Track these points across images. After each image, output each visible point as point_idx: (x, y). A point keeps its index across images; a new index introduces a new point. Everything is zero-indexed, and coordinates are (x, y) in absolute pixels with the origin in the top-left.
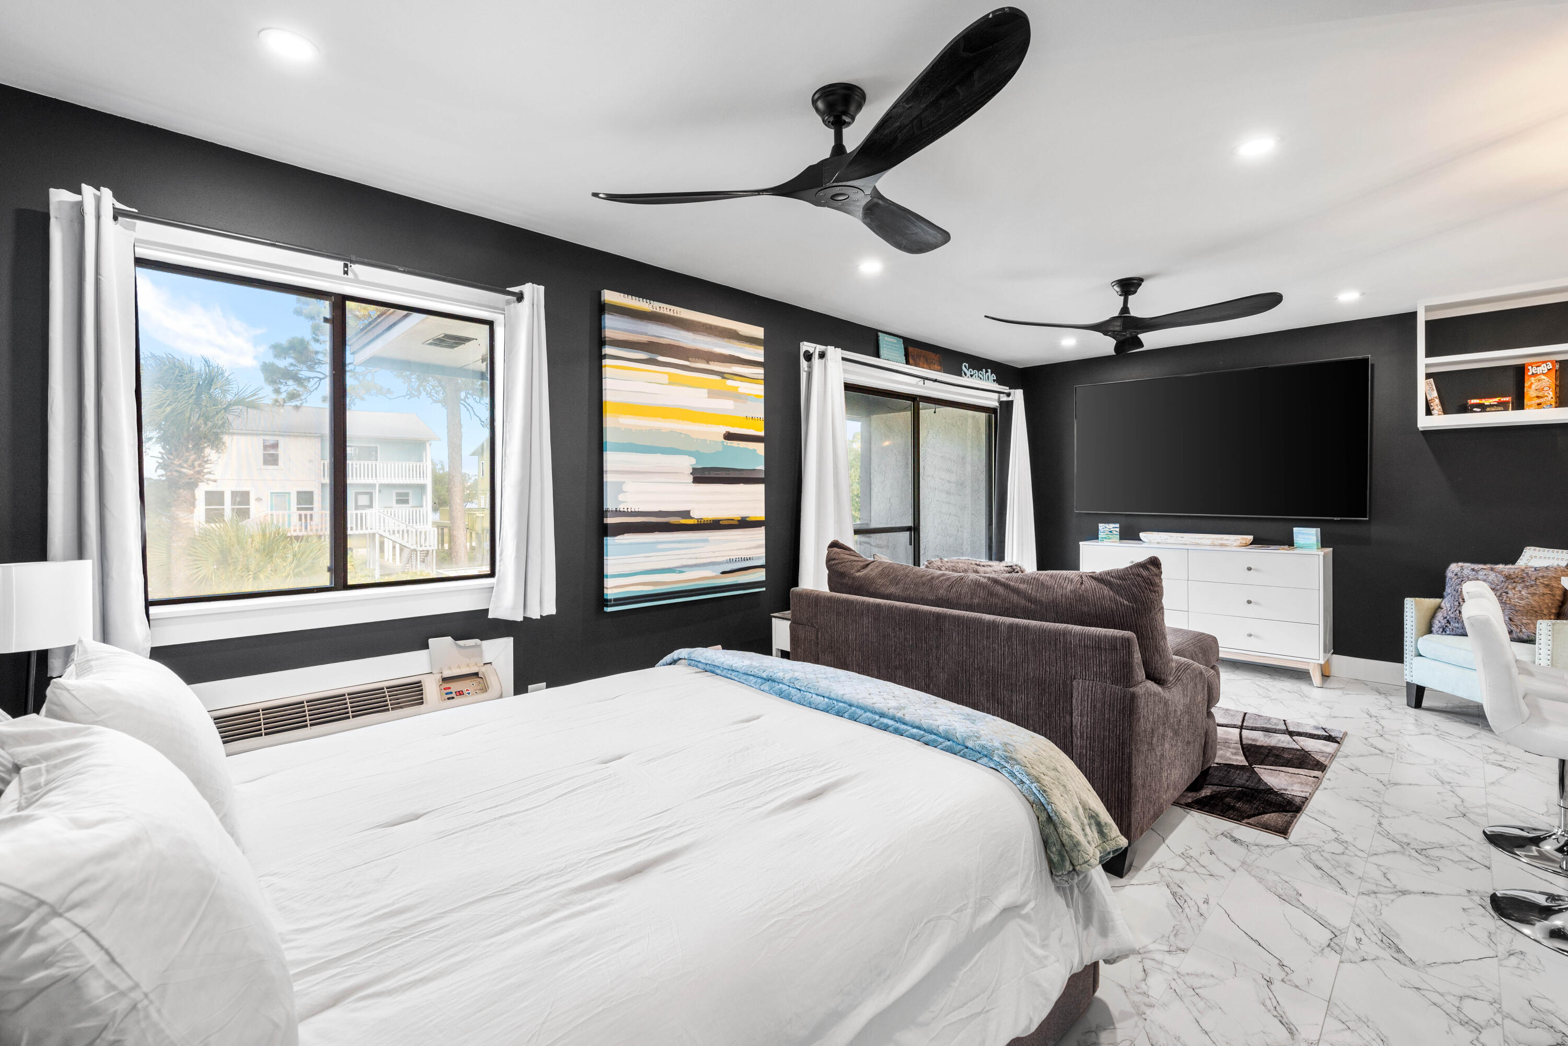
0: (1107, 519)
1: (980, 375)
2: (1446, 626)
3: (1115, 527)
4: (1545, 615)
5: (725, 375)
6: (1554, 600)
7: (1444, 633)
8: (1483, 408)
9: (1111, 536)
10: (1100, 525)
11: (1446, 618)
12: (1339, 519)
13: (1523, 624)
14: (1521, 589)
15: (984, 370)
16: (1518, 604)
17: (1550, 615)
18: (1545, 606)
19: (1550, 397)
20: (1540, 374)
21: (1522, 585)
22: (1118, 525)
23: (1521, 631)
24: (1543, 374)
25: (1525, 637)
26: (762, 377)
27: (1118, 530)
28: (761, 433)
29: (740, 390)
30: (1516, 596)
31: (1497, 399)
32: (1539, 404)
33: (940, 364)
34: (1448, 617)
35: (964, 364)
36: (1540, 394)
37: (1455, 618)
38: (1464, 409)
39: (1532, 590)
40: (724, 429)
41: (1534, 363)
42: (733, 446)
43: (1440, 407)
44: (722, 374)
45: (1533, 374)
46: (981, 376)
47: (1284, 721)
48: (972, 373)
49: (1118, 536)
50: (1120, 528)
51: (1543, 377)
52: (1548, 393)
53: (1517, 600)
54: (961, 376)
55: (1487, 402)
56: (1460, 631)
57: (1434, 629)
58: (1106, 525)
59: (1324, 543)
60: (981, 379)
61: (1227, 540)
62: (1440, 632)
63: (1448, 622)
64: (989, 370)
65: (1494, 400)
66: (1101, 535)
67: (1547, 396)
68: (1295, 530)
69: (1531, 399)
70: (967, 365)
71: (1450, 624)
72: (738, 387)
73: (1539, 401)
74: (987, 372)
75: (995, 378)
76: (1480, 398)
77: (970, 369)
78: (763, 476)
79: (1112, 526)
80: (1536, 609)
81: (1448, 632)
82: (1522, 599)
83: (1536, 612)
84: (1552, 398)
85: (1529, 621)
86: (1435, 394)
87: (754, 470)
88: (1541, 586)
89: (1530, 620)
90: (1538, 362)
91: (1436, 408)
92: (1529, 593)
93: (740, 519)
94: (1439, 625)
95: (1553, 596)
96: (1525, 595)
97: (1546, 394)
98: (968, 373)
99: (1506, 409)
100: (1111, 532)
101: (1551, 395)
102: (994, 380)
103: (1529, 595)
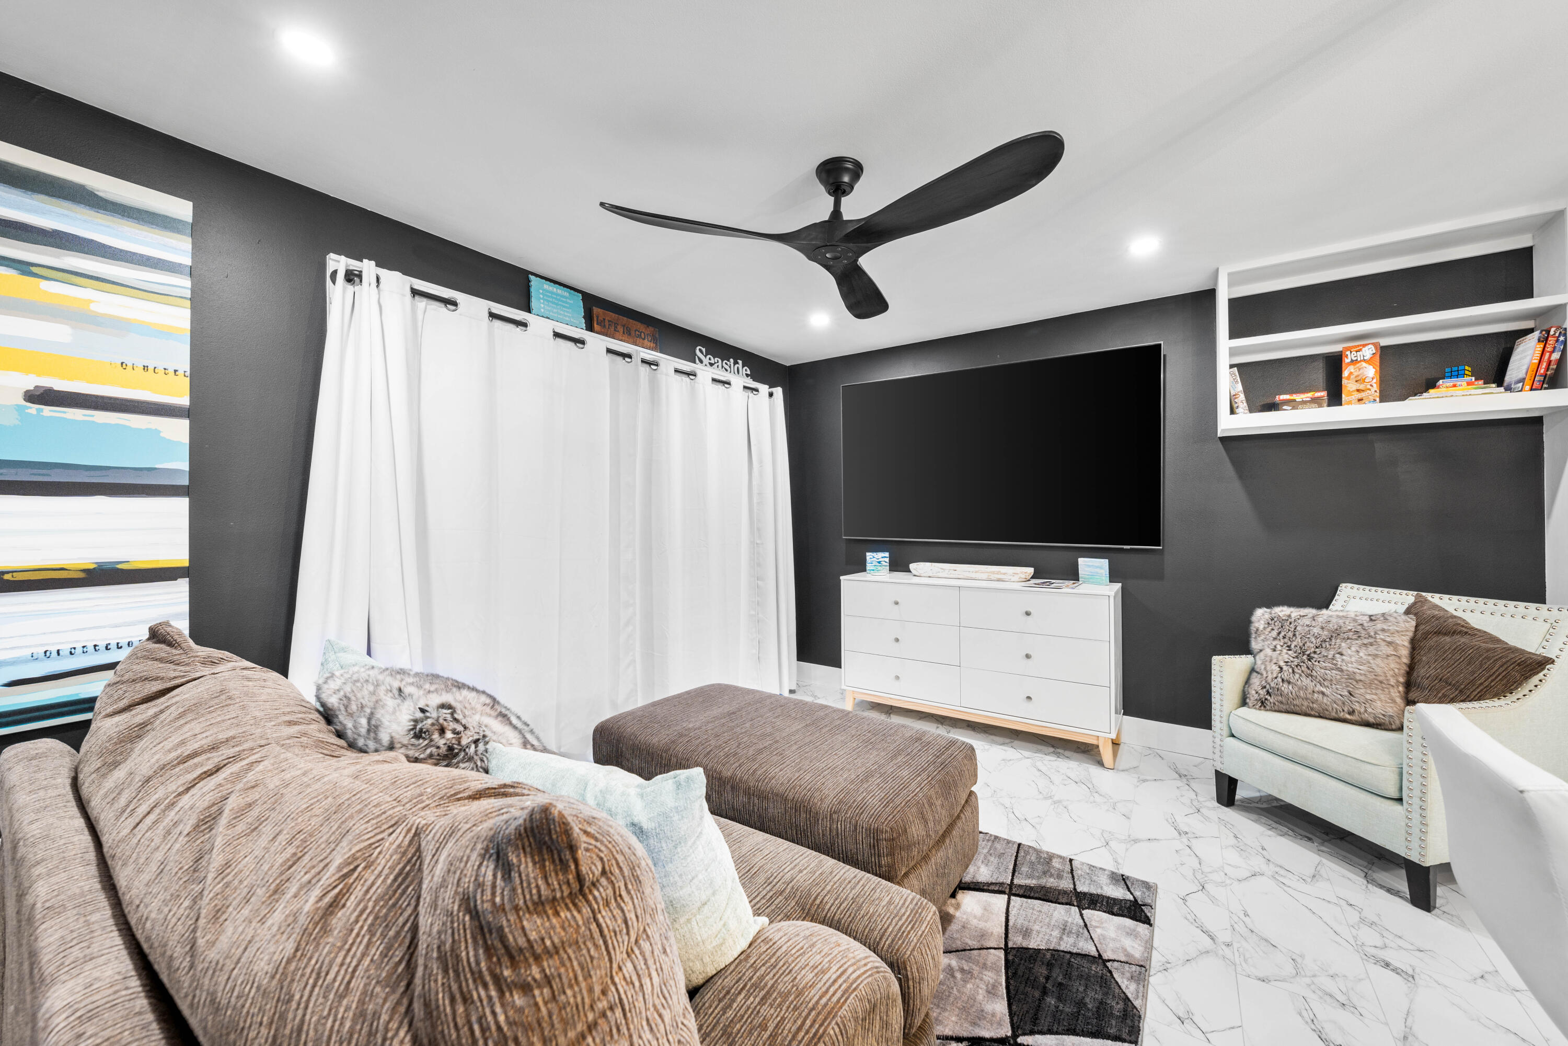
0: (877, 546)
1: (725, 365)
2: (1266, 699)
3: (883, 557)
4: (1393, 686)
5: (34, 269)
6: (1399, 664)
7: (1262, 708)
8: (1294, 405)
9: (879, 568)
10: (868, 554)
11: (1265, 687)
12: (1129, 547)
13: (1367, 700)
14: (1358, 648)
15: (732, 360)
16: (1358, 671)
17: (1398, 686)
18: (1391, 673)
19: (1373, 390)
20: (1361, 361)
21: (1359, 642)
22: (887, 554)
23: (1366, 711)
24: (1364, 360)
25: (1372, 720)
26: (188, 294)
27: (887, 560)
28: (184, 400)
29: (93, 307)
30: (1353, 659)
31: (1310, 395)
32: (1360, 400)
33: (654, 340)
34: (1268, 687)
35: (698, 348)
36: (1361, 387)
37: (1278, 689)
38: (1272, 407)
39: (1372, 650)
40: (31, 382)
41: (1353, 347)
42: (65, 419)
43: (1245, 404)
44: (24, 267)
45: (1352, 361)
46: (727, 367)
47: (1071, 860)
48: (712, 361)
49: (888, 568)
50: (890, 557)
51: (1364, 364)
52: (1371, 385)
53: (1355, 665)
54: (695, 362)
55: (1298, 398)
56: (1284, 707)
57: (1250, 702)
58: (874, 554)
59: (1113, 578)
60: (726, 370)
61: (1004, 574)
62: (1257, 707)
63: (1268, 693)
64: (740, 362)
65: (1307, 395)
66: (869, 566)
67: (1370, 390)
68: (1081, 561)
69: (1350, 393)
70: (704, 350)
71: (1270, 696)
72: (90, 301)
73: (1360, 395)
74: (736, 363)
75: (749, 372)
76: (1291, 393)
77: (709, 356)
78: (186, 482)
79: (880, 555)
80: (1381, 678)
81: (1268, 708)
82: (1362, 664)
83: (1381, 682)
84: (1376, 391)
85: (1374, 697)
86: (1240, 387)
87: (156, 469)
88: (1383, 644)
89: (1376, 694)
90: (1358, 346)
91: (1241, 405)
92: (1369, 655)
93: (92, 566)
94: (1256, 696)
95: (1399, 657)
96: (1365, 657)
97: (1369, 387)
98: (706, 360)
99: (1320, 406)
100: (879, 562)
101: (1374, 389)
102: (747, 375)
103: (1370, 658)
